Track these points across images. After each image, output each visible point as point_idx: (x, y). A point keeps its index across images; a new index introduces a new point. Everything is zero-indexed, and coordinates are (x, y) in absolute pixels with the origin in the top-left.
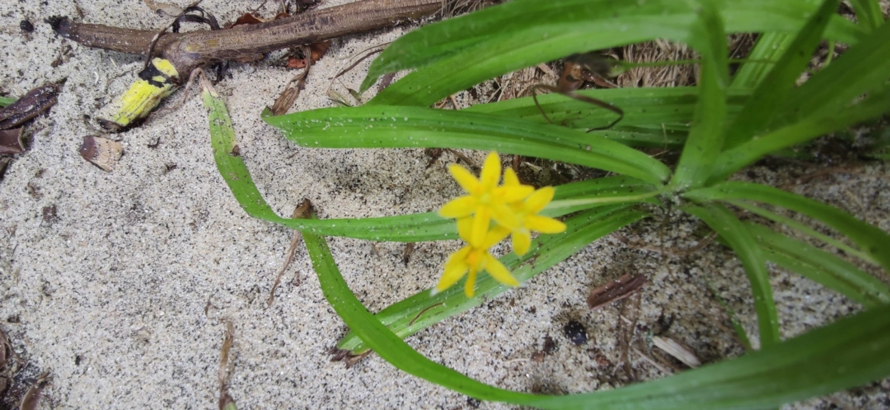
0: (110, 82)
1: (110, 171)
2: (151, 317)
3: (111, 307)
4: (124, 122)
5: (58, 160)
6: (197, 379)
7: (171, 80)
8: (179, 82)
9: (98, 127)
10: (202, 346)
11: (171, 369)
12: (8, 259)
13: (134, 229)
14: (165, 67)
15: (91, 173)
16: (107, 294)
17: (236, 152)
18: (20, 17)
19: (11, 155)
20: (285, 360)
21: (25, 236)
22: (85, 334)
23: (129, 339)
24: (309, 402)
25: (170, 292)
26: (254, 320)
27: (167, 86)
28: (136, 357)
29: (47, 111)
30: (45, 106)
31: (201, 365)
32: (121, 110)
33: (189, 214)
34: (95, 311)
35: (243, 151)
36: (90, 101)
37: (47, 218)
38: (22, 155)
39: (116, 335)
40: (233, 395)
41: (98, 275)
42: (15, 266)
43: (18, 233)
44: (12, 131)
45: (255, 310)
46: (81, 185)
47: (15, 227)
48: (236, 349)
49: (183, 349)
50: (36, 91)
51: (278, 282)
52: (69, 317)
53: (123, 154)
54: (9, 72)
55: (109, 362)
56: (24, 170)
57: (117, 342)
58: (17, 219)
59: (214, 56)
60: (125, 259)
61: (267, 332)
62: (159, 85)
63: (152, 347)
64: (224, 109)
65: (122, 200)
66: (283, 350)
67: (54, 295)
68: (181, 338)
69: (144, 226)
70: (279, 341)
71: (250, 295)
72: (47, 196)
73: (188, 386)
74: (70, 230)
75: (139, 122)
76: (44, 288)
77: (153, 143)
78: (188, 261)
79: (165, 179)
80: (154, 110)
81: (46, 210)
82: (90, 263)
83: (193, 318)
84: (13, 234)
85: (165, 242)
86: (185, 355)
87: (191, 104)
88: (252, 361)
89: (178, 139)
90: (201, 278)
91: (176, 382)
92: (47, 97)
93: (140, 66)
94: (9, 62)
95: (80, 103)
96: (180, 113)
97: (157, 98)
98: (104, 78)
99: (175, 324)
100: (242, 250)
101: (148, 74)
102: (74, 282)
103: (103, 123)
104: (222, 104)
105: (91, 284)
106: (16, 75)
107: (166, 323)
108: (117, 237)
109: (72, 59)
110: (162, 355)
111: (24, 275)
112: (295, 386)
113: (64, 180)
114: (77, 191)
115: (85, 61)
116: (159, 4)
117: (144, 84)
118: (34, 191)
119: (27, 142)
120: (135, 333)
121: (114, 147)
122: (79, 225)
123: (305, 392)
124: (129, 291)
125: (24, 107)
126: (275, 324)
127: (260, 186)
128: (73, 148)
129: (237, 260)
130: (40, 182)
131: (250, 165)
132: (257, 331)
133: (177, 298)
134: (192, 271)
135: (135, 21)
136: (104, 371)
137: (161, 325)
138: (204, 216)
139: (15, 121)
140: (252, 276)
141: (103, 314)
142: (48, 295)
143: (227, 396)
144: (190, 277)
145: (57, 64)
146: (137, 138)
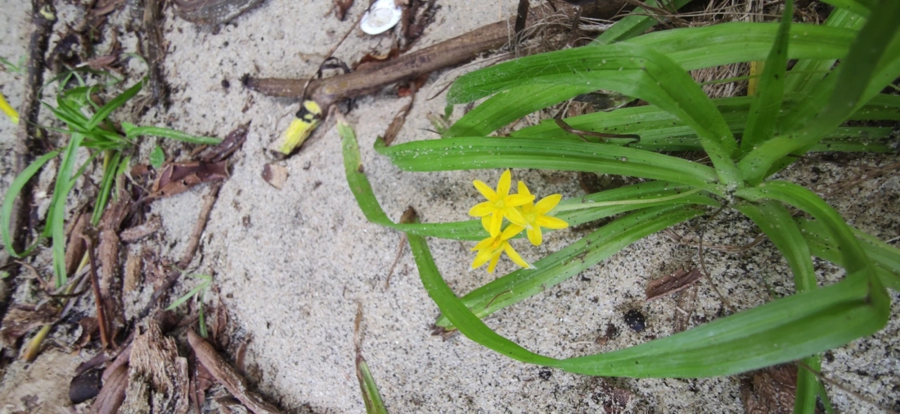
0: (278, 122)
1: (280, 189)
2: (310, 297)
3: (286, 289)
4: (287, 151)
5: (249, 182)
6: (341, 343)
7: (317, 116)
8: (321, 117)
9: (271, 156)
10: (343, 319)
11: (324, 335)
12: (224, 254)
13: (297, 232)
14: (313, 107)
15: (270, 191)
16: (283, 279)
17: (361, 170)
18: (220, 78)
19: (221, 180)
20: (399, 332)
21: (233, 238)
22: (271, 307)
23: (298, 312)
24: (417, 366)
25: (321, 279)
26: (376, 301)
27: (314, 121)
28: (303, 325)
29: (241, 146)
30: (240, 142)
31: (343, 333)
32: (285, 143)
33: (331, 220)
34: (277, 291)
35: (366, 169)
36: (266, 138)
37: (245, 225)
38: (228, 179)
39: (290, 309)
40: (365, 357)
41: (277, 266)
42: (229, 258)
43: (229, 235)
44: (221, 163)
45: (377, 294)
46: (264, 200)
47: (227, 231)
48: (365, 322)
49: (331, 321)
50: (233, 132)
51: (392, 272)
52: (262, 295)
53: (288, 175)
54: (217, 119)
55: (286, 327)
56: (230, 191)
57: (291, 313)
58: (229, 225)
59: (345, 95)
60: (293, 254)
61: (386, 311)
62: (309, 121)
63: (312, 318)
64: (352, 136)
65: (289, 210)
66: (397, 325)
67: (252, 279)
68: (329, 312)
69: (303, 229)
70: (394, 318)
71: (373, 282)
72: (244, 209)
73: (335, 347)
74: (259, 233)
75: (297, 150)
76: (246, 274)
77: (307, 166)
78: (331, 255)
79: (314, 193)
80: (306, 140)
81: (244, 219)
82: (272, 257)
83: (336, 298)
84: (226, 236)
85: (317, 241)
86: (333, 325)
87: (330, 133)
88: (376, 332)
89: (322, 161)
90: (340, 269)
91: (328, 344)
92: (240, 136)
93: (296, 107)
94: (217, 112)
95: (260, 139)
96: (323, 141)
97: (307, 131)
98: (274, 119)
99: (326, 302)
100: (367, 247)
101: (302, 113)
102: (263, 271)
103: (275, 153)
104: (351, 132)
105: (273, 272)
106: (221, 121)
107: (320, 301)
108: (287, 238)
109: (254, 105)
110: (318, 324)
111: (234, 265)
112: (407, 353)
113: (254, 197)
114: (262, 204)
115: (262, 106)
116: (308, 55)
117: (299, 121)
118: (236, 205)
119: (231, 169)
120: (301, 308)
121: (283, 171)
122: (264, 229)
123: (414, 358)
124: (296, 278)
125: (228, 144)
126: (391, 305)
127: (378, 197)
128: (258, 173)
129: (363, 255)
130: (240, 199)
131: (371, 180)
132: (379, 309)
133: (326, 284)
134: (334, 263)
135: (292, 71)
136: (283, 333)
137: (317, 303)
138: (341, 221)
139: (223, 155)
140: (374, 268)
141: (281, 294)
142: (248, 279)
143: (361, 356)
144: (333, 268)
145: (245, 109)
146: (296, 163)
